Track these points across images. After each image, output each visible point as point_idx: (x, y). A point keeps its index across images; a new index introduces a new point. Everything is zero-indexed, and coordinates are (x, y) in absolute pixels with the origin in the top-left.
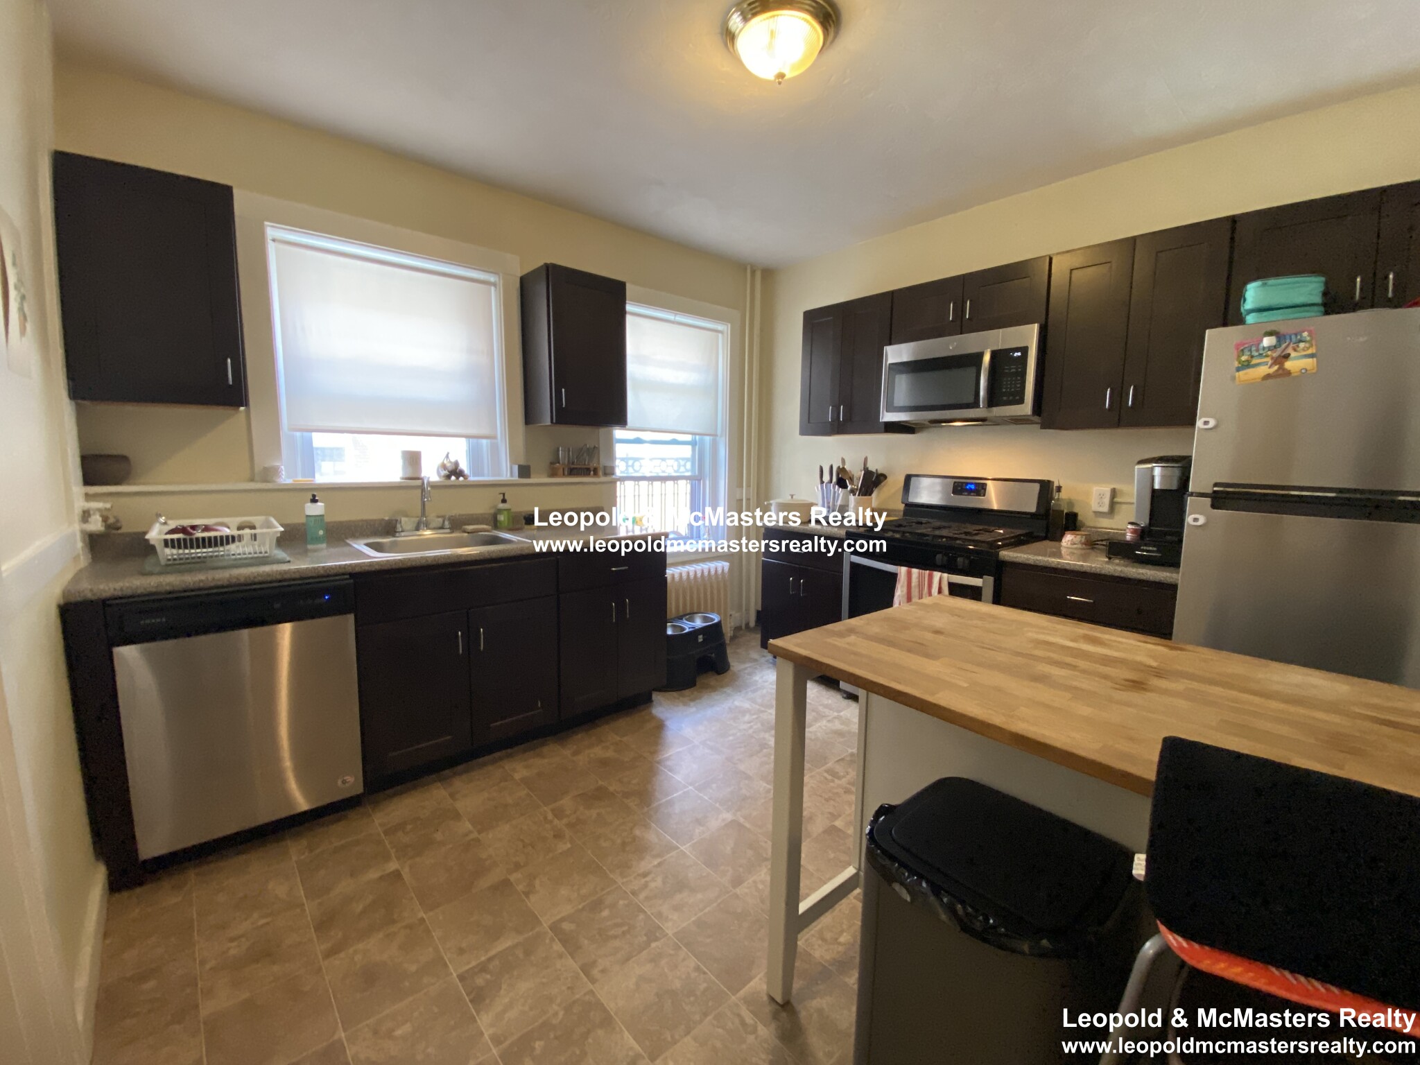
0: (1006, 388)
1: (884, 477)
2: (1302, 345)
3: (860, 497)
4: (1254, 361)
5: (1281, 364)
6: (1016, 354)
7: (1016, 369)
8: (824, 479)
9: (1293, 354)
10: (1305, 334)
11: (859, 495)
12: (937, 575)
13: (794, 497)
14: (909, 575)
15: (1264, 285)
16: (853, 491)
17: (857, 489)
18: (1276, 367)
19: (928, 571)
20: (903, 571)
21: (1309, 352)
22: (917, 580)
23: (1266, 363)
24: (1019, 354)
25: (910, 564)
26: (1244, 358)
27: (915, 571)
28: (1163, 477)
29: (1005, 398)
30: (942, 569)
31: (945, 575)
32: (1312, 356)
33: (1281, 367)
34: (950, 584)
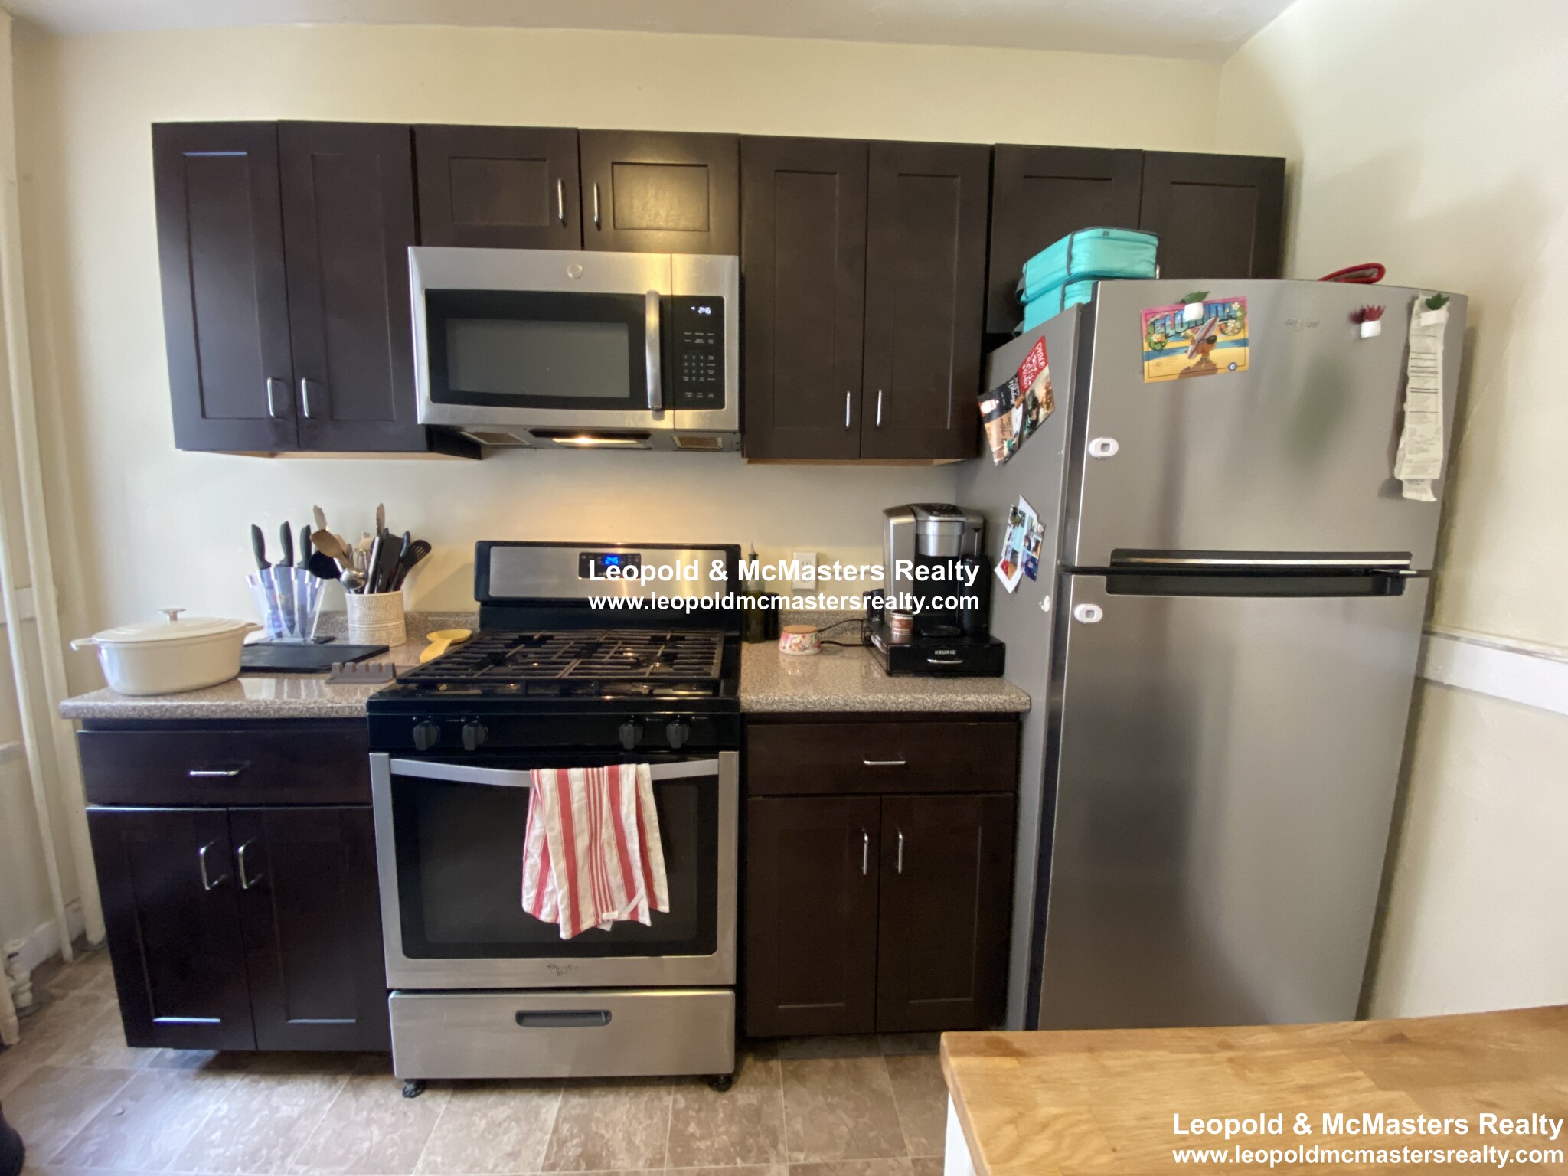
0: (690, 375)
1: (425, 547)
2: (1231, 323)
3: (376, 594)
4: (1170, 345)
5: (1205, 352)
6: (701, 310)
7: (693, 337)
8: (268, 557)
9: (1220, 338)
10: (1236, 306)
11: (371, 591)
12: (628, 772)
13: (180, 615)
16: (354, 584)
17: (365, 578)
18: (1198, 358)
19: (606, 768)
20: (546, 778)
21: (1240, 336)
22: (584, 794)
23: (1185, 349)
24: (708, 311)
25: (562, 760)
26: (1156, 338)
27: (576, 774)
29: (689, 394)
30: (637, 756)
31: (645, 768)
32: (1243, 343)
33: (1205, 359)
34: (658, 786)
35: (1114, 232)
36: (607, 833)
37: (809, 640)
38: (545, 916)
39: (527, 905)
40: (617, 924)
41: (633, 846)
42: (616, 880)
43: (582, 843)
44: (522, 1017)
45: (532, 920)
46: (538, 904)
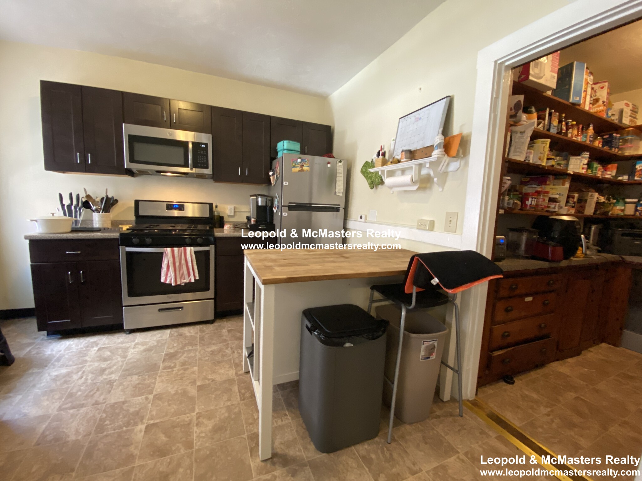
0: (200, 161)
1: (116, 201)
2: (306, 163)
3: (104, 213)
4: (296, 166)
5: (302, 168)
6: (202, 146)
7: (201, 152)
8: (64, 203)
9: (305, 165)
10: (307, 160)
11: (102, 212)
12: (188, 249)
14: (173, 252)
15: (289, 142)
16: (97, 211)
17: (101, 209)
18: (301, 168)
19: (183, 248)
20: (169, 249)
21: (308, 165)
22: (178, 253)
23: (299, 167)
24: (204, 146)
25: (172, 246)
26: (294, 164)
27: (176, 249)
28: (262, 201)
29: (199, 165)
30: (190, 245)
31: (192, 248)
32: (308, 166)
33: (302, 169)
34: (196, 252)
35: (291, 142)
36: (183, 262)
37: (231, 226)
38: (168, 282)
39: (162, 280)
40: (186, 283)
41: (190, 264)
42: (185, 272)
43: (177, 264)
44: (160, 310)
45: (164, 284)
46: (166, 279)
